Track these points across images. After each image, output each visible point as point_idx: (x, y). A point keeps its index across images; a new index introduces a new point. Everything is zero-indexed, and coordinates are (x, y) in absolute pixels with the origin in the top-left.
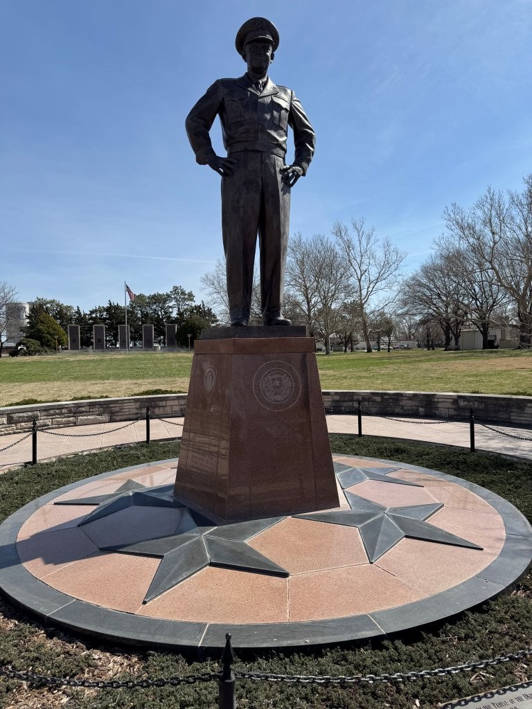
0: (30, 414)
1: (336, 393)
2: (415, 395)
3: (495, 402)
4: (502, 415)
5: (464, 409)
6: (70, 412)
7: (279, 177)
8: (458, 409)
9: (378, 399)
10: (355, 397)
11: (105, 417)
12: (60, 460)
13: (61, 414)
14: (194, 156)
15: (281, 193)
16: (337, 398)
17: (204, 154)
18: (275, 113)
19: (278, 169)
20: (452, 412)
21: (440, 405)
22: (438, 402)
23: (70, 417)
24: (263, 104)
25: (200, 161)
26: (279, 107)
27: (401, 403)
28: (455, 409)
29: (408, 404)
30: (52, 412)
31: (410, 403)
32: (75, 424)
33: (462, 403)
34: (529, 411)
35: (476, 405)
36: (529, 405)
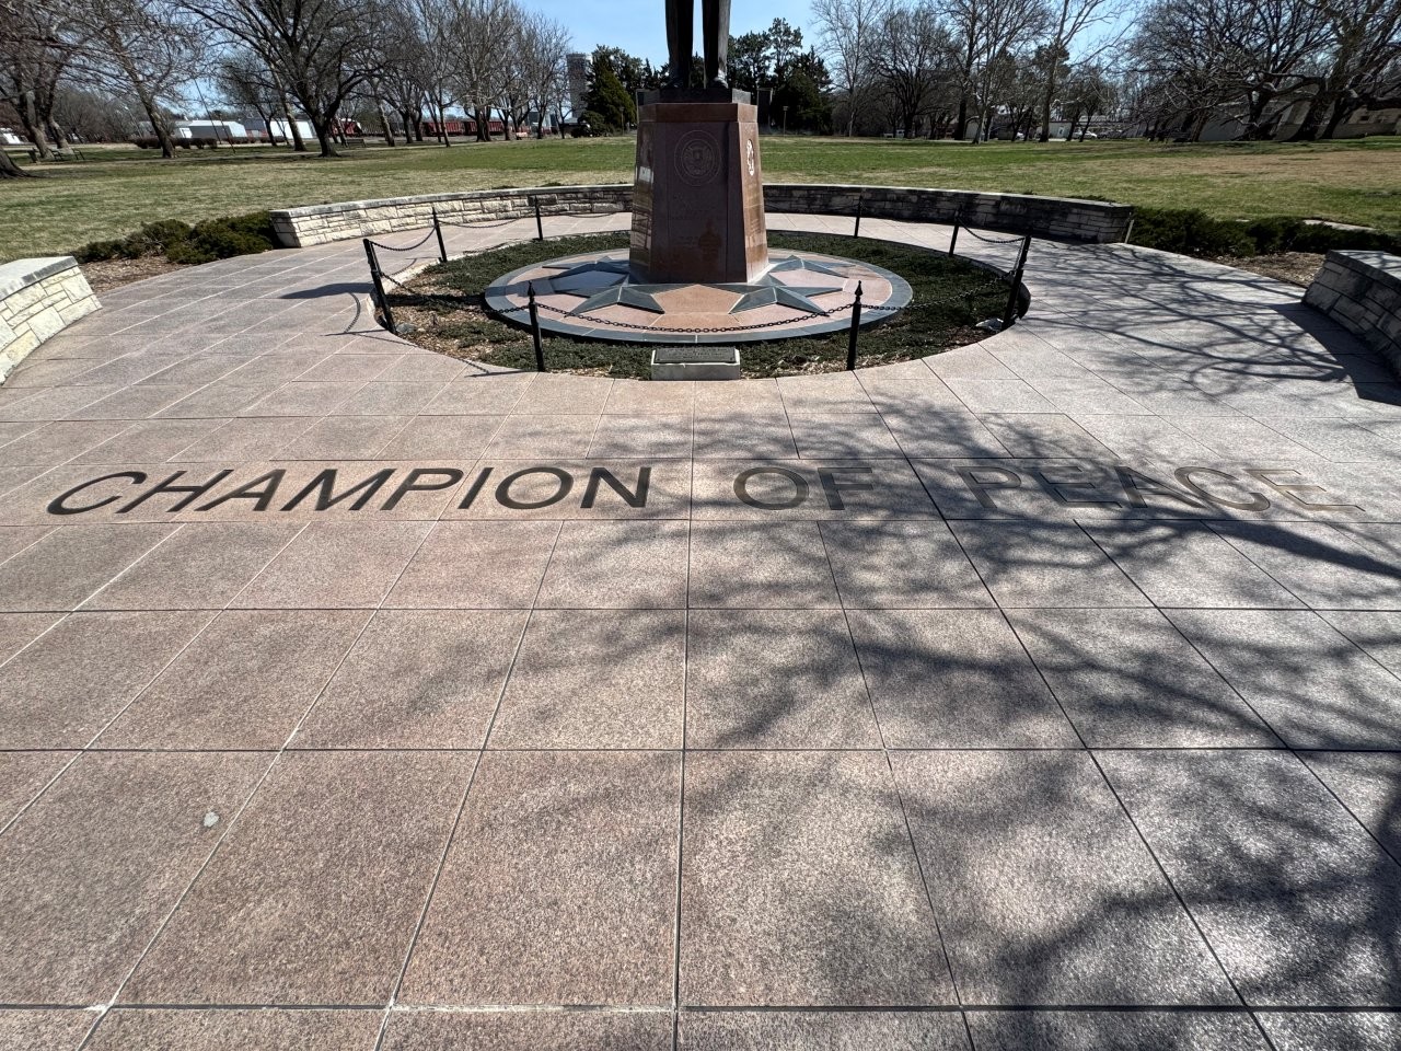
0: (548, 196)
1: (869, 190)
2: (956, 194)
4: (1042, 224)
5: (1005, 214)
6: (585, 197)
8: (998, 214)
9: (914, 199)
10: (889, 196)
11: (619, 206)
12: (564, 239)
13: (577, 198)
16: (868, 196)
20: (991, 218)
21: (980, 209)
22: (978, 205)
23: (585, 203)
27: (938, 205)
28: (994, 215)
29: (944, 205)
30: (568, 195)
32: (589, 213)
33: (1004, 207)
34: (1072, 218)
35: (1018, 210)
36: (1075, 210)
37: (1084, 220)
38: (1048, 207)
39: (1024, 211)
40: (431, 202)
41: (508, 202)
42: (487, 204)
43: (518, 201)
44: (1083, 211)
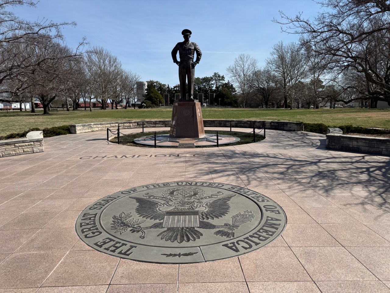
2: (260, 121)
3: (281, 123)
4: (282, 127)
5: (273, 126)
6: (154, 123)
7: (191, 65)
8: (271, 126)
9: (249, 123)
10: (242, 122)
11: (164, 125)
12: (149, 132)
13: (151, 124)
14: (173, 61)
15: (191, 69)
16: (236, 122)
17: (175, 60)
18: (190, 51)
19: (190, 64)
20: (270, 127)
21: (266, 125)
22: (266, 124)
24: (187, 49)
25: (174, 62)
26: (191, 49)
27: (256, 124)
28: (270, 126)
29: (257, 124)
30: (149, 123)
31: (258, 124)
32: (155, 127)
33: (272, 124)
34: (289, 126)
35: (276, 124)
36: (289, 124)
37: (291, 126)
38: (282, 123)
39: (277, 125)
40: (110, 124)
41: (131, 124)
42: (125, 125)
43: (134, 124)
44: (291, 124)
